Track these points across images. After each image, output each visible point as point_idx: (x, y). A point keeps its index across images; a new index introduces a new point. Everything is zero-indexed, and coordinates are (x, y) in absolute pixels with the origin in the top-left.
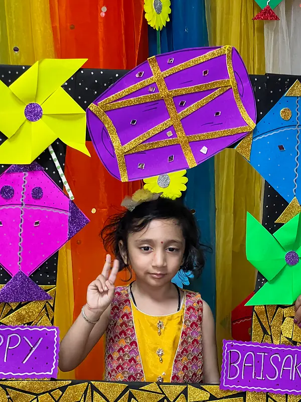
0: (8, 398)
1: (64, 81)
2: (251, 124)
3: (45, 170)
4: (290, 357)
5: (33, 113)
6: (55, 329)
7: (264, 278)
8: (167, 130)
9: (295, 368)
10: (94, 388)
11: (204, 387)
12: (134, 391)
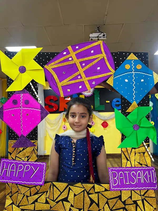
0: (18, 189)
1: (34, 57)
2: (113, 71)
3: (30, 93)
4: (139, 172)
5: (23, 70)
6: (45, 164)
7: (125, 136)
8: (78, 76)
9: (143, 177)
10: (54, 185)
11: (102, 185)
12: (71, 187)
